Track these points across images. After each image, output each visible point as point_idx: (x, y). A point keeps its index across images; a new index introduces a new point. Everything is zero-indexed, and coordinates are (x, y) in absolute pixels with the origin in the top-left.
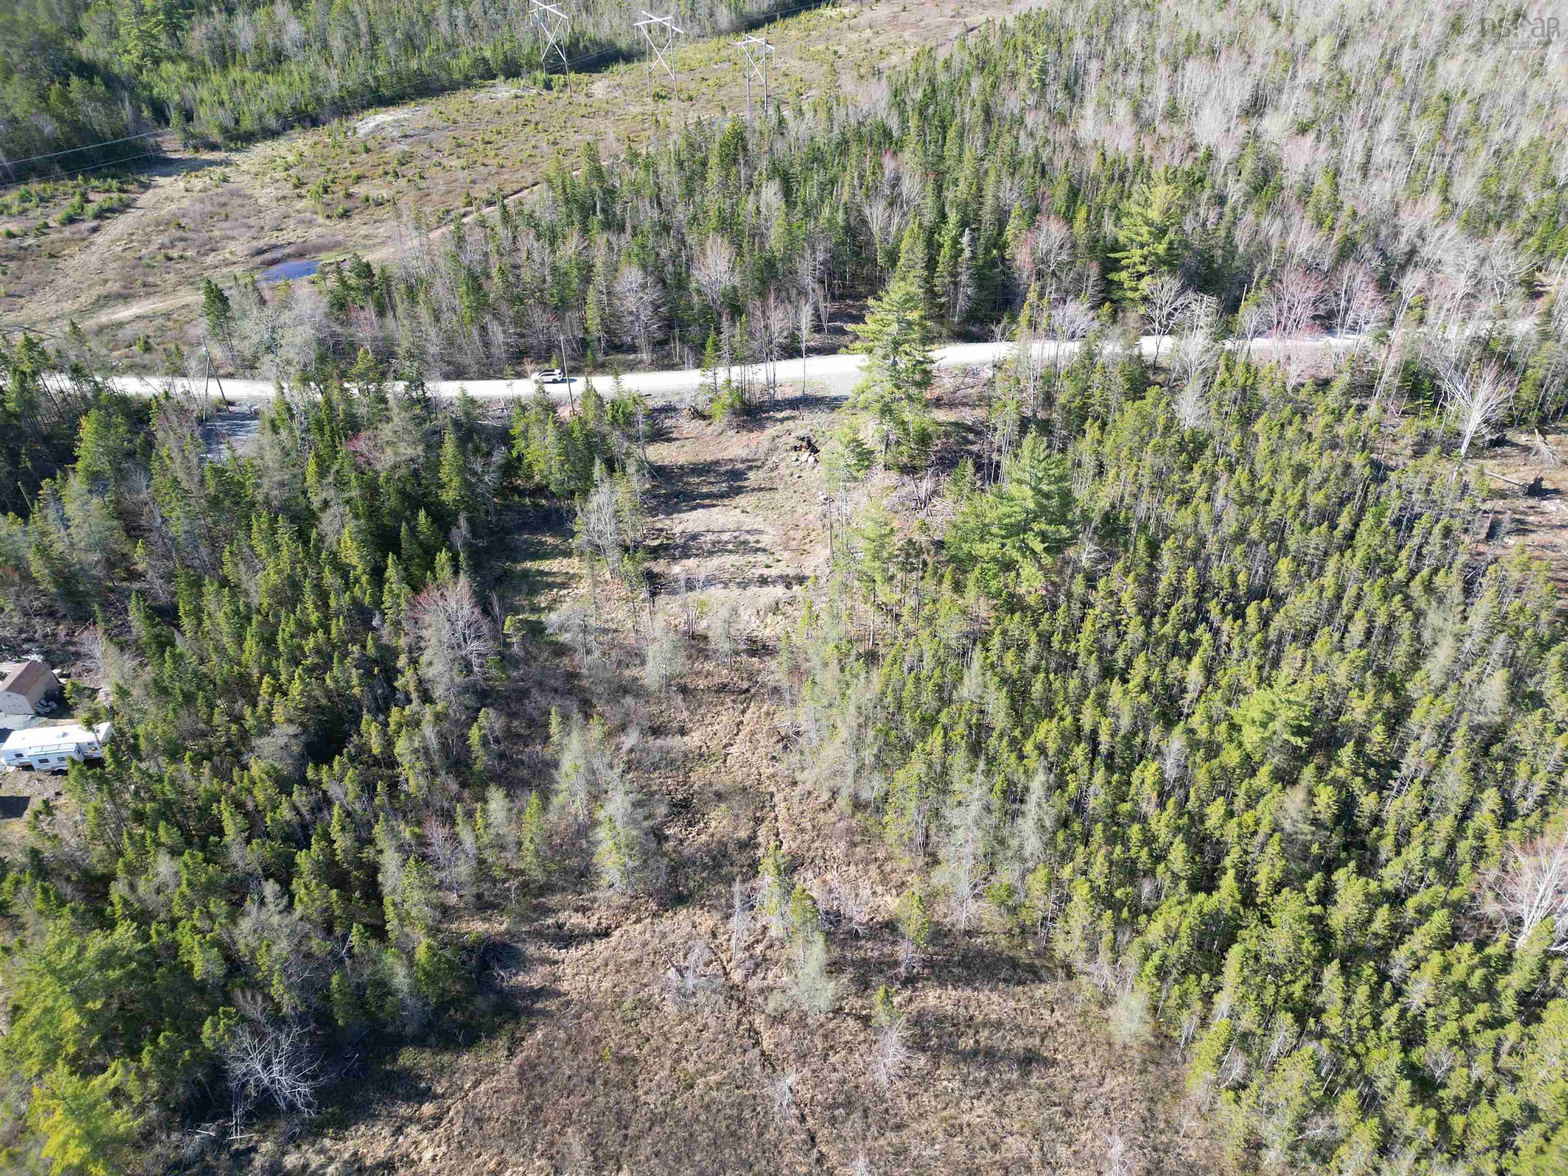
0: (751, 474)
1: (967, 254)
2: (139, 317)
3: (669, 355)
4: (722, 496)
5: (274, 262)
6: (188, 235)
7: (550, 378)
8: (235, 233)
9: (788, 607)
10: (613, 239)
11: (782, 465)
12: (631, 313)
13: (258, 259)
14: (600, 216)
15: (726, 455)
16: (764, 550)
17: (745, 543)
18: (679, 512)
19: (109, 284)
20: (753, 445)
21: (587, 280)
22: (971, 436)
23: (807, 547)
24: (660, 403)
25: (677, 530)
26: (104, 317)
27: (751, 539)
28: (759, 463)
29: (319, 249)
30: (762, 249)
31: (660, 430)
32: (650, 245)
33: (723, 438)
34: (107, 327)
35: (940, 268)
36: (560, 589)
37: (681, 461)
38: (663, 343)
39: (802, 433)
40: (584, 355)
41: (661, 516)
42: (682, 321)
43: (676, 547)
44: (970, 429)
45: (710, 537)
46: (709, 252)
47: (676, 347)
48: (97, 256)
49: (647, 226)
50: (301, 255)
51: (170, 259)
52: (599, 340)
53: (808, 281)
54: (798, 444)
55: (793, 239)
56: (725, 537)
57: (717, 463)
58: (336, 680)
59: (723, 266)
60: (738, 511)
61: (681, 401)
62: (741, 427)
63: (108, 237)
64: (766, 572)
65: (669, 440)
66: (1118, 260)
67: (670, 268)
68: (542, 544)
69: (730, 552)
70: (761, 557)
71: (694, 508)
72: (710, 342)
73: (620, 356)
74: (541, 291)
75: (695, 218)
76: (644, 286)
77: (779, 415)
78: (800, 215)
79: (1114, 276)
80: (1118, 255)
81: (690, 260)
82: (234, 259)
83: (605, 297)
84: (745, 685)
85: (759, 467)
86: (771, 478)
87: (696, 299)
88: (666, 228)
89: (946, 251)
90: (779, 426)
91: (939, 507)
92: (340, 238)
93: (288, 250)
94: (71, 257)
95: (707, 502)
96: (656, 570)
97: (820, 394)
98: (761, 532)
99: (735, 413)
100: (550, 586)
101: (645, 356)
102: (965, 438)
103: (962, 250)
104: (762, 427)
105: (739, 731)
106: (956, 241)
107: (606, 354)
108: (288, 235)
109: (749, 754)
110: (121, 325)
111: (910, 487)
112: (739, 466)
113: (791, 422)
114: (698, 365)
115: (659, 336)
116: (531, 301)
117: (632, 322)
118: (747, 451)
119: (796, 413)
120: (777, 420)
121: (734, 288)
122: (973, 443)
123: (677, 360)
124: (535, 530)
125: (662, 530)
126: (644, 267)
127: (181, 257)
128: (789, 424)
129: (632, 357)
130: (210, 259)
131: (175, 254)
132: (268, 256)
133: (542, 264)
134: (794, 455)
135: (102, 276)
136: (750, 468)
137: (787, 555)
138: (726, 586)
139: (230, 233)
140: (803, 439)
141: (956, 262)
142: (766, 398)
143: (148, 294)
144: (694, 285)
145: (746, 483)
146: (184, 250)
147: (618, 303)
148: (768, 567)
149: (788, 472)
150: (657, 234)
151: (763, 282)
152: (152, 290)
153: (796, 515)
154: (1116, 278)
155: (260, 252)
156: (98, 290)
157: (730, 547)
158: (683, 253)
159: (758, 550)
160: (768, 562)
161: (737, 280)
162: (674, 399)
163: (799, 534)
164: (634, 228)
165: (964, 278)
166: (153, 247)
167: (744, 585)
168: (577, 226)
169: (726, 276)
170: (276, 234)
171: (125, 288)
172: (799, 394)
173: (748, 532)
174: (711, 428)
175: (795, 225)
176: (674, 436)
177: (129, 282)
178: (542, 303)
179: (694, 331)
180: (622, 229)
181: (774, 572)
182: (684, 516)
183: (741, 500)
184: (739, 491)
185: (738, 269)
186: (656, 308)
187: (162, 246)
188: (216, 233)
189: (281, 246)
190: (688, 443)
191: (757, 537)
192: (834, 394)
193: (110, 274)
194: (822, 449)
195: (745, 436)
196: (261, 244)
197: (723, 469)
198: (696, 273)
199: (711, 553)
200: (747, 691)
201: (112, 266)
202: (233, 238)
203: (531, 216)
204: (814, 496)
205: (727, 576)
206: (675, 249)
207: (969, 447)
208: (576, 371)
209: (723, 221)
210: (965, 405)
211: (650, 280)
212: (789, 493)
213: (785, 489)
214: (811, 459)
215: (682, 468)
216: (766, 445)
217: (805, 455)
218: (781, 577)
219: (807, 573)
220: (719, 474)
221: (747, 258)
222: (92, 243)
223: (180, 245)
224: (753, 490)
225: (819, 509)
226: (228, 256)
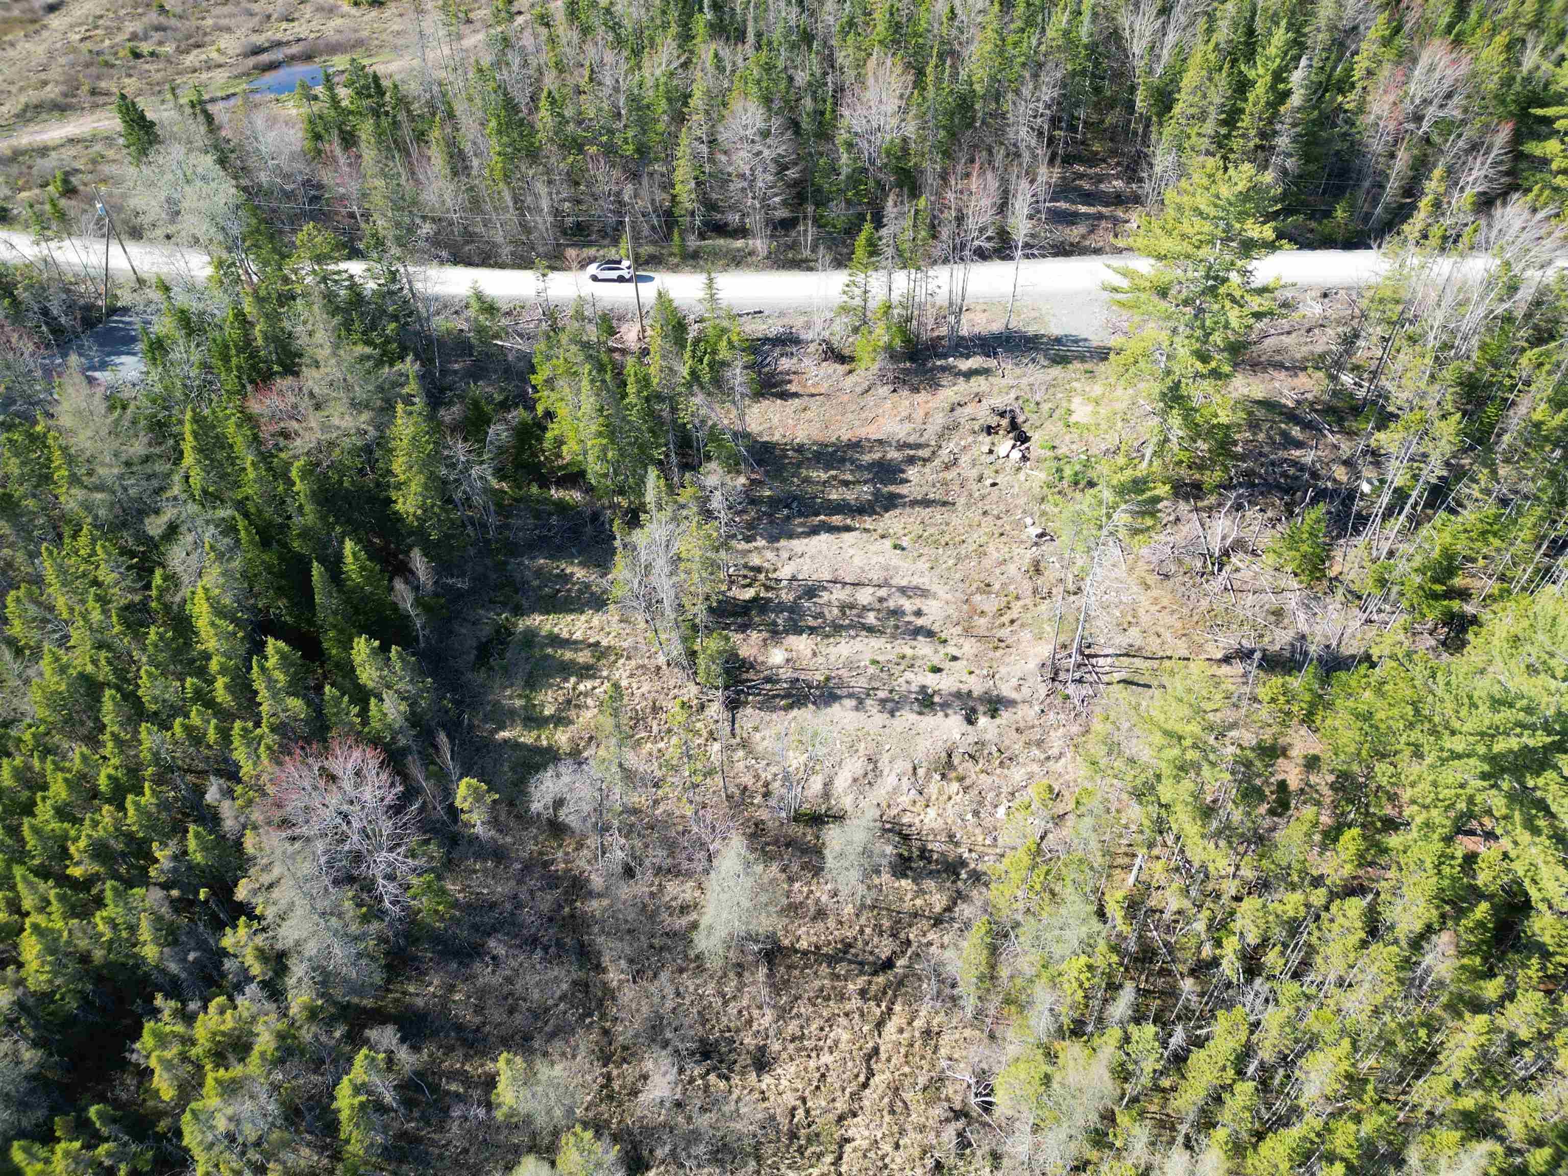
0: (912, 472)
1: (1296, 100)
2: (71, 141)
3: (794, 246)
4: (862, 510)
5: (273, 66)
6: (173, 22)
7: (614, 274)
8: (231, 22)
9: (970, 764)
10: (726, 53)
11: (964, 460)
12: (742, 176)
13: (252, 61)
14: (709, 15)
15: (872, 432)
16: (930, 634)
17: (896, 613)
18: (791, 536)
19: (48, 88)
20: (919, 415)
21: (680, 118)
22: (1296, 432)
23: (1003, 633)
24: (774, 328)
25: (785, 572)
26: (27, 138)
27: (908, 605)
28: (924, 453)
29: (334, 49)
30: (955, 75)
31: (772, 375)
32: (780, 64)
33: (870, 399)
34: (24, 153)
35: (1245, 122)
36: (581, 678)
37: (801, 436)
38: (787, 225)
39: (999, 402)
40: (668, 237)
41: (761, 543)
42: (819, 190)
43: (781, 607)
44: (1292, 416)
45: (839, 595)
46: (870, 81)
47: (808, 232)
48: (45, 46)
49: (777, 35)
50: (308, 57)
51: (137, 55)
52: (692, 214)
53: (1023, 135)
54: (994, 420)
55: (1008, 62)
56: (865, 596)
57: (856, 445)
58: (112, 923)
59: (892, 105)
60: (888, 543)
61: (808, 326)
62: (900, 382)
63: (68, 20)
64: (931, 681)
65: (785, 396)
66: (1548, 121)
67: (808, 103)
68: (565, 578)
69: (870, 630)
70: (924, 648)
71: (814, 531)
72: (862, 239)
73: (721, 242)
74: (611, 132)
75: (851, 24)
76: (765, 134)
77: (965, 365)
78: (1019, 24)
79: (1534, 148)
80: (1550, 112)
81: (840, 89)
82: (222, 60)
83: (704, 149)
84: (885, 948)
85: (925, 460)
86: (945, 483)
87: (844, 158)
88: (807, 38)
89: (1259, 92)
90: (962, 385)
91: (1246, 574)
92: (365, 34)
93: (295, 49)
94: (12, 45)
95: (837, 520)
96: (744, 652)
97: (1032, 330)
98: (924, 593)
99: (893, 355)
100: (567, 669)
101: (760, 244)
102: (1285, 434)
103: (1287, 94)
104: (935, 385)
105: (871, 1074)
106: (1279, 76)
107: (702, 236)
108: (300, 29)
109: (887, 1147)
110: (44, 151)
111: (1191, 527)
112: (893, 455)
113: (981, 379)
114: (840, 263)
115: (782, 213)
116: (592, 150)
117: (743, 189)
118: (908, 427)
119: (991, 363)
120: (960, 373)
121: (905, 140)
122: (1299, 445)
123: (806, 253)
124: (558, 552)
125: (758, 570)
126: (767, 100)
127: (152, 54)
128: (979, 384)
129: (739, 243)
130: (191, 59)
131: (145, 47)
132: (265, 58)
133: (617, 90)
134: (986, 439)
135: (43, 76)
136: (911, 460)
137: (969, 647)
138: (860, 705)
139: (224, 22)
140: (1002, 414)
141: (1276, 114)
142: (943, 331)
143: (95, 106)
144: (842, 136)
145: (903, 490)
146: (161, 43)
147: (724, 158)
148: (936, 670)
149: (974, 473)
150: (793, 46)
151: (953, 135)
152: (101, 100)
153: (987, 562)
154: (1538, 152)
155: (257, 51)
156: (33, 96)
157: (871, 618)
158: (829, 79)
159: (917, 632)
160: (936, 661)
161: (911, 129)
162: (798, 323)
163: (990, 604)
164: (759, 35)
165: (1283, 142)
166: (120, 38)
167: (891, 706)
168: (674, 29)
169: (894, 122)
170: (284, 25)
171: (65, 95)
172: (997, 327)
173: (903, 590)
174: (851, 379)
175: (1010, 39)
176: (792, 388)
177: (73, 88)
178: (610, 150)
179: (837, 212)
180: (741, 36)
181: (944, 684)
182: (797, 545)
183: (893, 521)
184: (891, 502)
185: (914, 111)
186: (782, 168)
187: (134, 37)
188: (209, 22)
189: (288, 43)
190: (814, 403)
191: (918, 603)
192: (1055, 330)
193: (55, 73)
194: (1036, 437)
195: (905, 400)
196: (259, 40)
197: (867, 458)
198: (846, 112)
199: (837, 629)
200: (888, 964)
201: (62, 60)
202: (229, 30)
203: (608, 11)
204: (1019, 525)
205: (862, 682)
206: (818, 72)
207: (1296, 453)
208: (655, 261)
209: (896, 27)
210: (1280, 366)
211: (776, 123)
212: (974, 515)
213: (968, 506)
214: (1016, 455)
215: (800, 449)
216: (939, 420)
217: (1005, 445)
218: (958, 695)
219: (1006, 690)
220: (860, 467)
221: (931, 92)
222: (45, 27)
223: (157, 36)
224: (914, 503)
225: (1028, 555)
226: (214, 55)
